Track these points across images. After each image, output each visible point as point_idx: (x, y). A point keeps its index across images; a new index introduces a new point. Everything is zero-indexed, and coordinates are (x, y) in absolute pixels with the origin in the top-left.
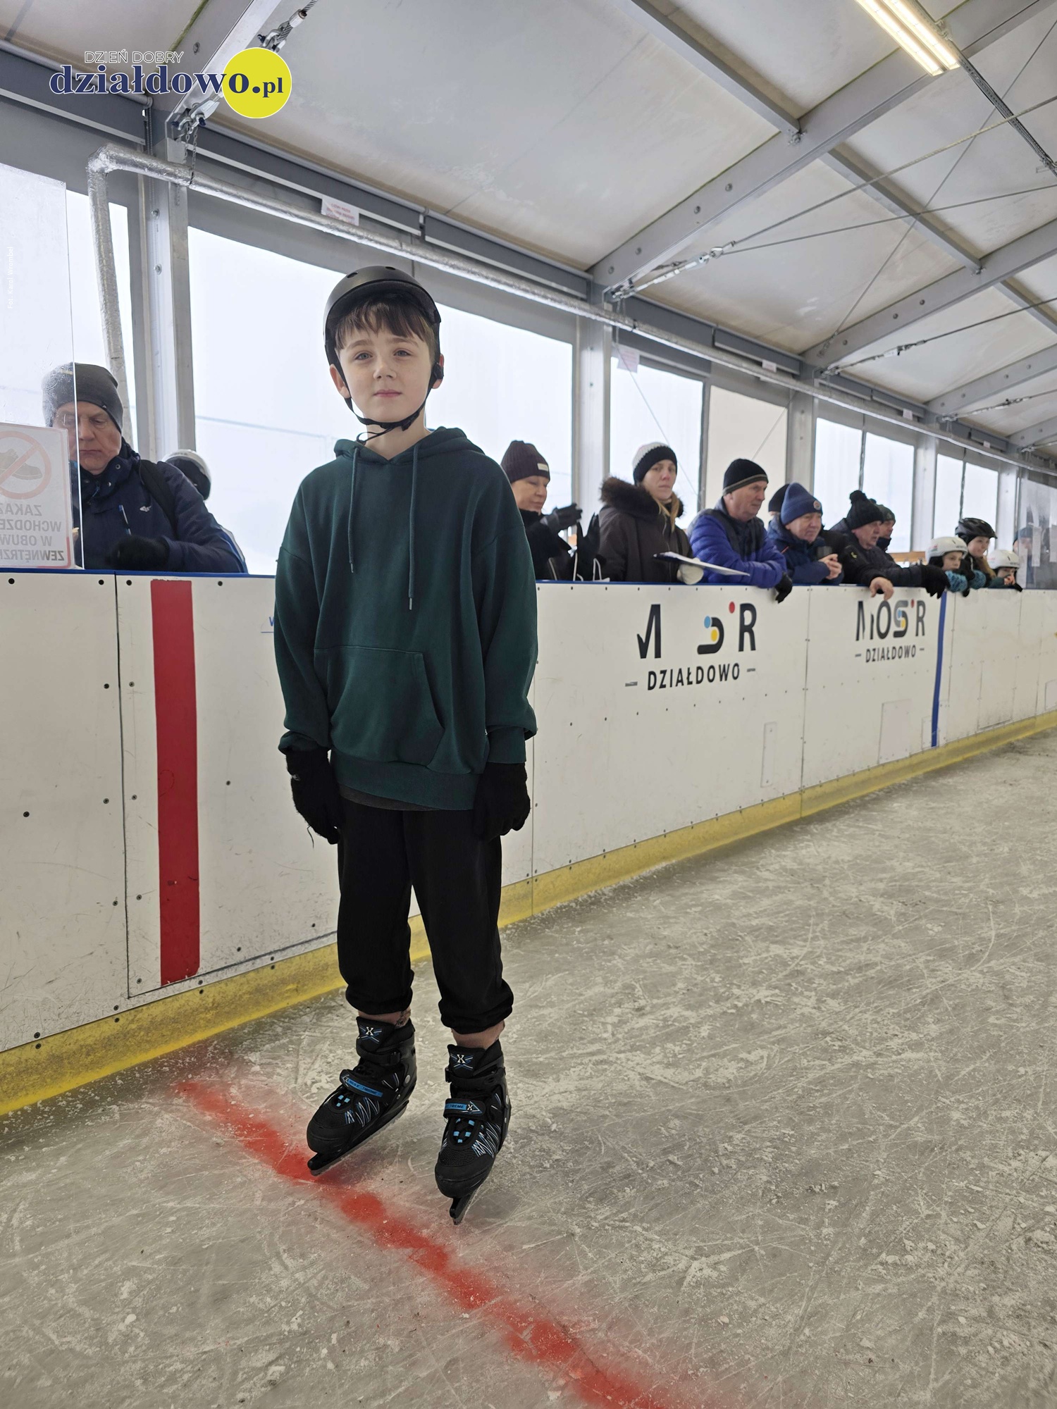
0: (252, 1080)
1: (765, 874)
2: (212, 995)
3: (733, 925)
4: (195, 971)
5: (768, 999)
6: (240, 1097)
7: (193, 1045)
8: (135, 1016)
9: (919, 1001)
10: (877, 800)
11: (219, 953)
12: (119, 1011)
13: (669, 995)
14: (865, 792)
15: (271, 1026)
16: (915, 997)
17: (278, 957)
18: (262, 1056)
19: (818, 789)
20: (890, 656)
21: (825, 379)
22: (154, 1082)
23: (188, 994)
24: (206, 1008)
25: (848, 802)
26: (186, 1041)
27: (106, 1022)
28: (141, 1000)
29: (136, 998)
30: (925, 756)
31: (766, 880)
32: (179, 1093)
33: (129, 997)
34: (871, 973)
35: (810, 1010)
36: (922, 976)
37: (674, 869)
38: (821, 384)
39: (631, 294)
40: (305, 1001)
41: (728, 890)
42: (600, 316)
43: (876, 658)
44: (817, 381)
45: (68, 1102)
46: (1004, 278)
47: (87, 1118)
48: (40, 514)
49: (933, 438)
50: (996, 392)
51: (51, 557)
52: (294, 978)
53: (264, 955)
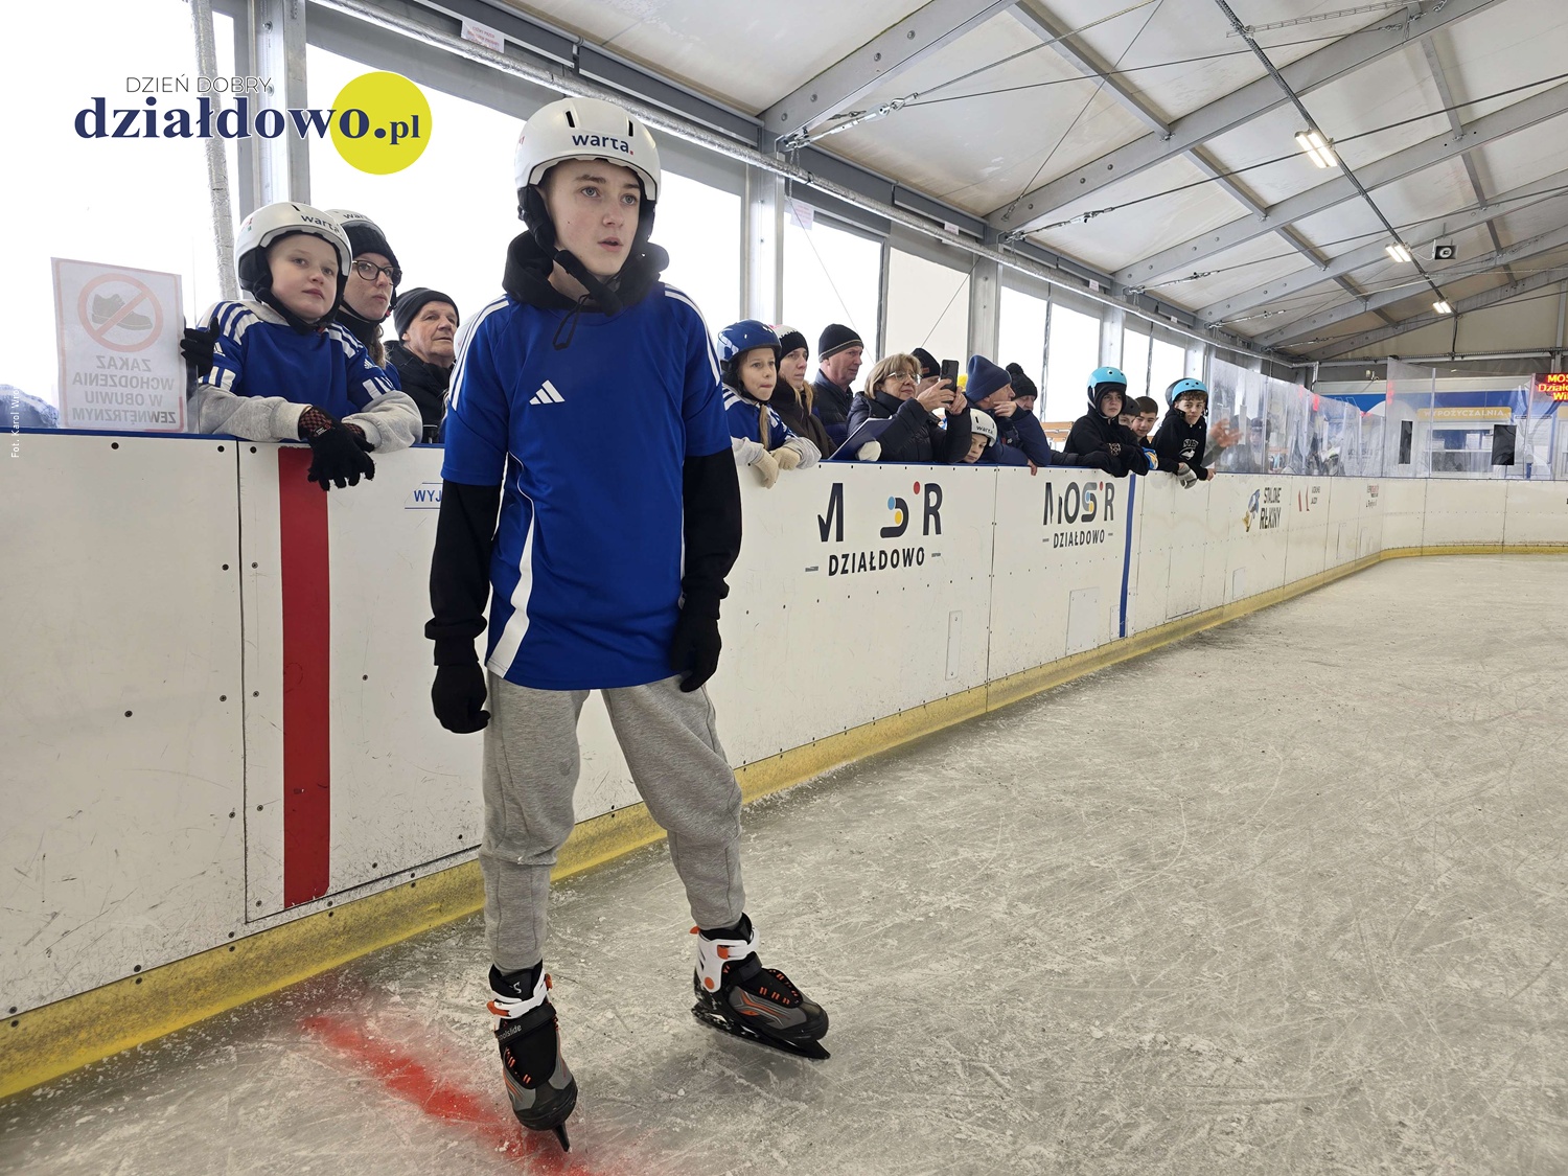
0: (392, 1012)
1: (952, 773)
2: (342, 918)
3: (919, 827)
4: (325, 891)
5: (958, 906)
6: (379, 1032)
7: (322, 974)
8: (254, 944)
9: (1112, 903)
10: (1064, 693)
11: (352, 870)
12: (234, 938)
13: (854, 904)
14: (1052, 686)
15: (411, 951)
16: (1108, 898)
17: (419, 873)
18: (402, 986)
19: (1004, 682)
20: (1078, 541)
21: (1009, 245)
22: (276, 1018)
23: (315, 917)
24: (336, 934)
25: (1035, 695)
26: (313, 971)
27: (219, 952)
28: (261, 925)
29: (255, 924)
30: (1113, 647)
31: (952, 779)
32: (306, 1029)
33: (247, 923)
34: (1063, 874)
35: (1002, 916)
36: (1115, 877)
37: (855, 769)
38: (1005, 249)
39: (806, 144)
40: (450, 922)
41: (911, 792)
42: (773, 166)
43: (1064, 543)
44: (1001, 247)
45: (175, 1045)
46: (1194, 146)
47: (197, 1060)
48: (149, 370)
49: (1120, 310)
50: (1183, 265)
51: (161, 419)
52: (438, 897)
53: (404, 871)
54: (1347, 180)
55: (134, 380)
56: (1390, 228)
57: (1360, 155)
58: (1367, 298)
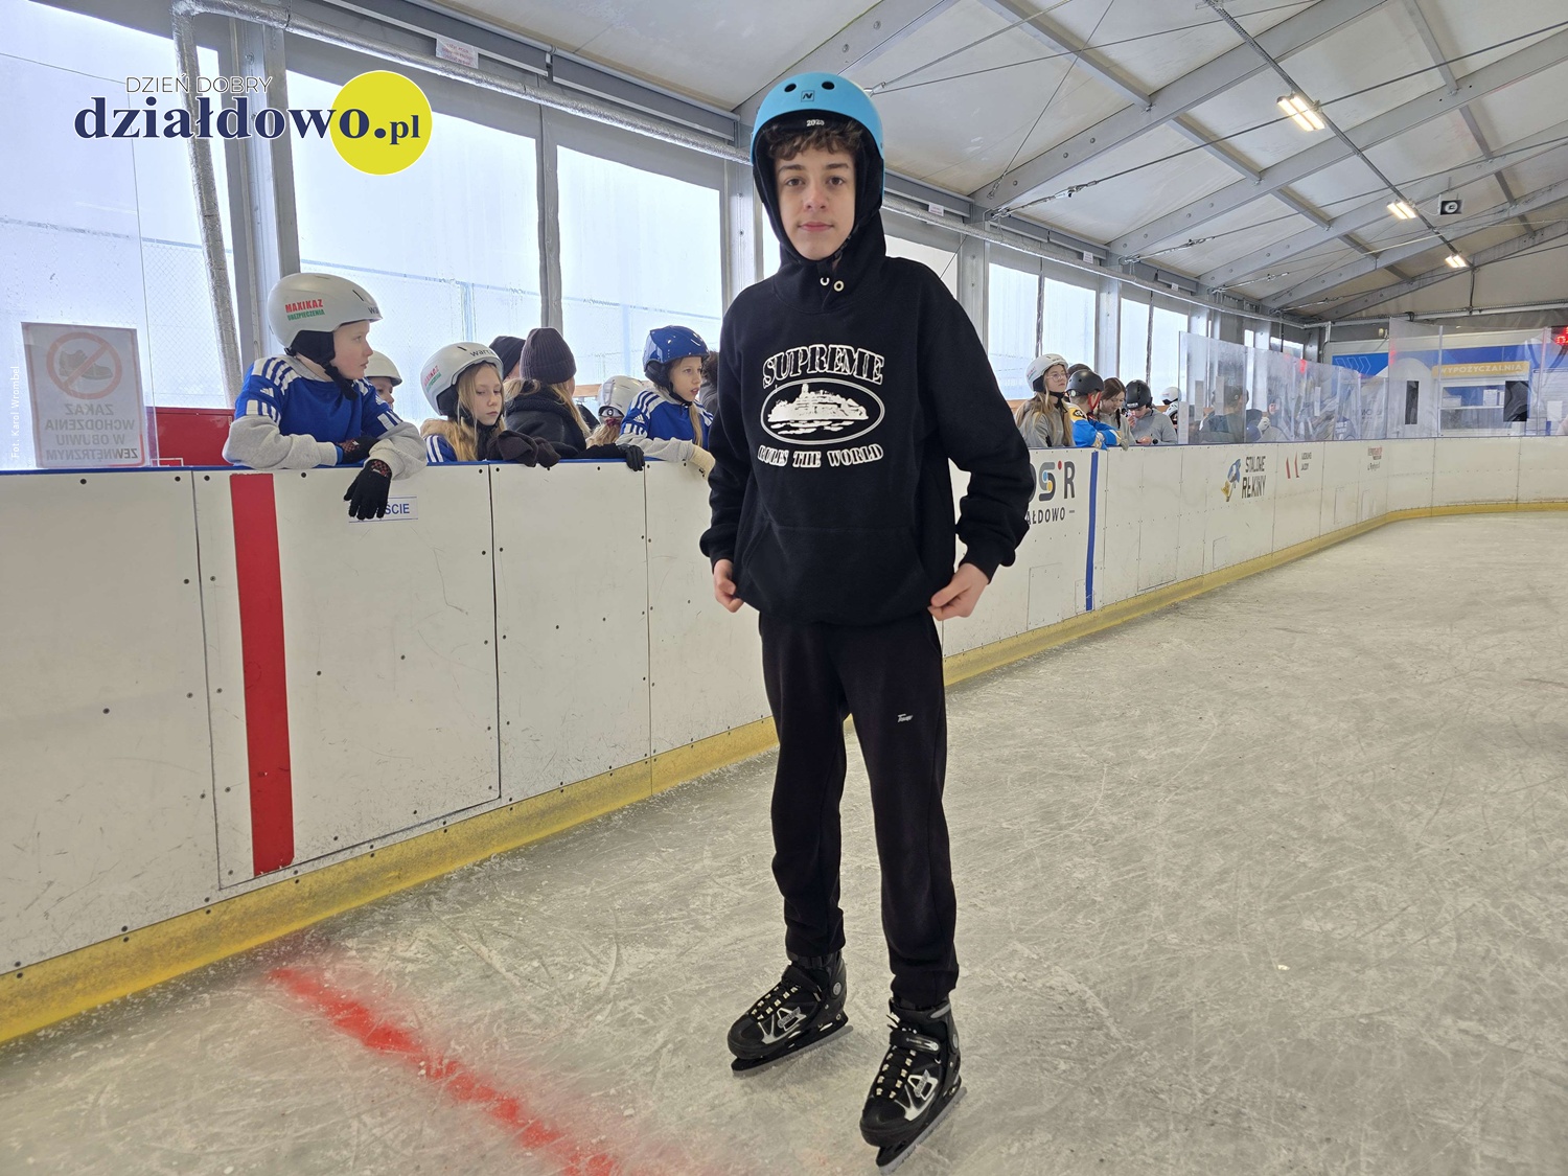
0: (348, 964)
2: (308, 885)
4: (290, 861)
6: (334, 981)
7: (291, 933)
8: (228, 907)
9: (1012, 860)
11: (314, 843)
12: (210, 903)
14: (1012, 659)
15: (372, 913)
16: (1010, 856)
17: (378, 845)
18: (360, 942)
19: (960, 657)
21: (996, 221)
22: (245, 971)
23: (283, 884)
24: (303, 898)
25: (995, 669)
26: (282, 931)
27: (197, 915)
28: (234, 891)
29: (228, 890)
30: (1079, 621)
32: (272, 979)
33: (220, 889)
38: (992, 227)
40: (407, 888)
44: (987, 224)
45: (159, 993)
46: (1175, 116)
47: (177, 1006)
48: (112, 413)
49: (1117, 281)
50: (1178, 233)
51: (124, 455)
52: (396, 866)
53: (364, 843)
54: (1339, 141)
55: (99, 423)
56: (1390, 186)
57: (1351, 115)
58: (1376, 256)
